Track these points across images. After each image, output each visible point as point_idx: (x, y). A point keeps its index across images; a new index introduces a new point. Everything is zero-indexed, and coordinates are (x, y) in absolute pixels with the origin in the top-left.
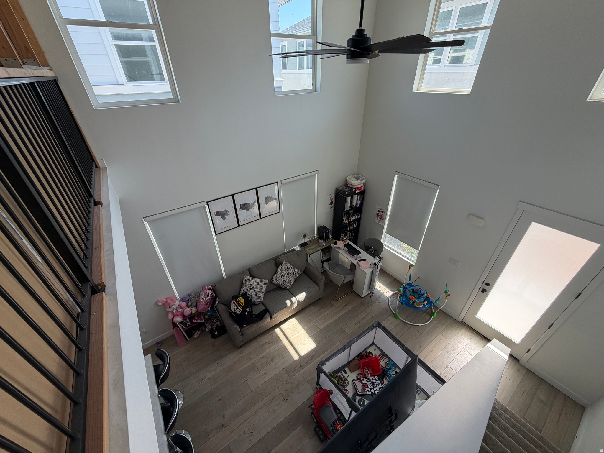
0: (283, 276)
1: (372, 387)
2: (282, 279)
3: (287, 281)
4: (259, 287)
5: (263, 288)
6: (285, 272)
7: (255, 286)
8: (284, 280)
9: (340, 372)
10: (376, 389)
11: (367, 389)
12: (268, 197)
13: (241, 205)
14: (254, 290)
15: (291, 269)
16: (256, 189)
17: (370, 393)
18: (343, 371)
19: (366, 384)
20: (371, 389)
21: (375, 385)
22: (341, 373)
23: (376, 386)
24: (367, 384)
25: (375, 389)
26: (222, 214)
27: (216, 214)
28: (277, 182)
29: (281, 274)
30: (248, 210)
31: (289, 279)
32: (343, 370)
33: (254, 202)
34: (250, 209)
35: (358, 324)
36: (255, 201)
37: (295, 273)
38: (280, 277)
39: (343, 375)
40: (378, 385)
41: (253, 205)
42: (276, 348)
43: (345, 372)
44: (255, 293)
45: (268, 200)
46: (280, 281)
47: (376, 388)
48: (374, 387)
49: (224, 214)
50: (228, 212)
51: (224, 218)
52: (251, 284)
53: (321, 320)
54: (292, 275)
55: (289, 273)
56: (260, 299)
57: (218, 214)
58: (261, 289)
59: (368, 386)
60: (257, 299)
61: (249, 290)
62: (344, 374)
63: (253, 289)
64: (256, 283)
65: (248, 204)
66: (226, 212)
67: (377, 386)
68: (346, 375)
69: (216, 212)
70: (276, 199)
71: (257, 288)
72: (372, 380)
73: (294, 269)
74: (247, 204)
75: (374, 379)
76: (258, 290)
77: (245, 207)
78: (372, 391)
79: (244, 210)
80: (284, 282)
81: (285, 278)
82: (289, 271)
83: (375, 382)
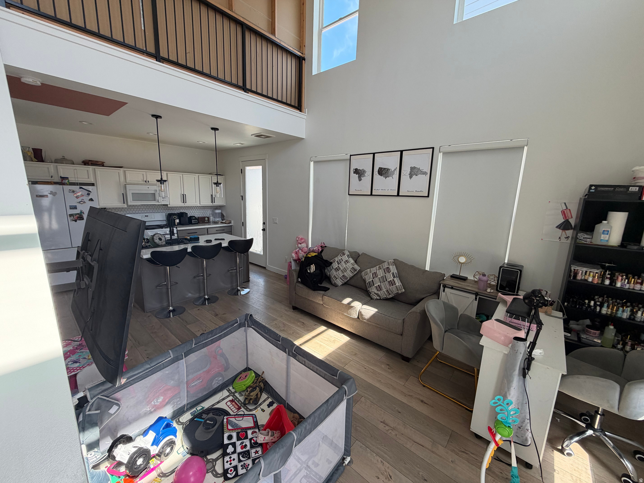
0: (375, 275)
1: (239, 450)
2: (372, 277)
3: (375, 285)
4: (345, 266)
5: (348, 271)
6: (381, 272)
7: (343, 263)
8: (372, 280)
9: (269, 396)
10: (234, 460)
11: (234, 435)
12: (415, 168)
13: (379, 168)
14: (340, 265)
15: (391, 273)
16: (402, 152)
17: (226, 441)
18: (271, 401)
19: (246, 438)
20: (234, 445)
21: (243, 457)
22: (268, 398)
23: (242, 459)
24: (244, 439)
25: (235, 456)
26: (359, 173)
27: (354, 170)
28: (433, 148)
29: (375, 271)
30: (386, 178)
31: (379, 284)
32: (274, 401)
33: (395, 170)
34: (388, 177)
35: (387, 428)
36: (396, 168)
37: (392, 283)
38: (371, 274)
39: (264, 401)
40: (242, 463)
41: (393, 173)
42: (298, 331)
43: (270, 405)
44: (337, 269)
45: (414, 172)
46: (368, 278)
47: (236, 460)
48: (239, 454)
49: (361, 174)
50: (365, 173)
51: (360, 179)
52: (343, 259)
53: (363, 366)
54: (386, 282)
55: (384, 277)
56: (337, 279)
57: (356, 171)
58: (345, 270)
59: (242, 439)
60: (334, 276)
61: (336, 262)
62: (267, 402)
63: (338, 264)
64: (347, 262)
65: (388, 170)
66: (364, 172)
67: (240, 461)
68: (264, 406)
69: (355, 169)
70: (425, 173)
71: (343, 266)
72: (253, 451)
73: (394, 277)
74: (386, 170)
75: (257, 455)
76: (342, 268)
77: (383, 172)
78: (230, 447)
79: (381, 176)
80: (372, 284)
81: (376, 279)
82: (387, 275)
83: (249, 458)
